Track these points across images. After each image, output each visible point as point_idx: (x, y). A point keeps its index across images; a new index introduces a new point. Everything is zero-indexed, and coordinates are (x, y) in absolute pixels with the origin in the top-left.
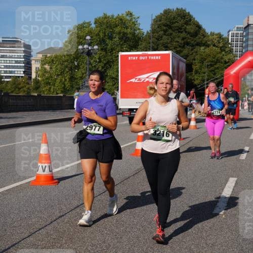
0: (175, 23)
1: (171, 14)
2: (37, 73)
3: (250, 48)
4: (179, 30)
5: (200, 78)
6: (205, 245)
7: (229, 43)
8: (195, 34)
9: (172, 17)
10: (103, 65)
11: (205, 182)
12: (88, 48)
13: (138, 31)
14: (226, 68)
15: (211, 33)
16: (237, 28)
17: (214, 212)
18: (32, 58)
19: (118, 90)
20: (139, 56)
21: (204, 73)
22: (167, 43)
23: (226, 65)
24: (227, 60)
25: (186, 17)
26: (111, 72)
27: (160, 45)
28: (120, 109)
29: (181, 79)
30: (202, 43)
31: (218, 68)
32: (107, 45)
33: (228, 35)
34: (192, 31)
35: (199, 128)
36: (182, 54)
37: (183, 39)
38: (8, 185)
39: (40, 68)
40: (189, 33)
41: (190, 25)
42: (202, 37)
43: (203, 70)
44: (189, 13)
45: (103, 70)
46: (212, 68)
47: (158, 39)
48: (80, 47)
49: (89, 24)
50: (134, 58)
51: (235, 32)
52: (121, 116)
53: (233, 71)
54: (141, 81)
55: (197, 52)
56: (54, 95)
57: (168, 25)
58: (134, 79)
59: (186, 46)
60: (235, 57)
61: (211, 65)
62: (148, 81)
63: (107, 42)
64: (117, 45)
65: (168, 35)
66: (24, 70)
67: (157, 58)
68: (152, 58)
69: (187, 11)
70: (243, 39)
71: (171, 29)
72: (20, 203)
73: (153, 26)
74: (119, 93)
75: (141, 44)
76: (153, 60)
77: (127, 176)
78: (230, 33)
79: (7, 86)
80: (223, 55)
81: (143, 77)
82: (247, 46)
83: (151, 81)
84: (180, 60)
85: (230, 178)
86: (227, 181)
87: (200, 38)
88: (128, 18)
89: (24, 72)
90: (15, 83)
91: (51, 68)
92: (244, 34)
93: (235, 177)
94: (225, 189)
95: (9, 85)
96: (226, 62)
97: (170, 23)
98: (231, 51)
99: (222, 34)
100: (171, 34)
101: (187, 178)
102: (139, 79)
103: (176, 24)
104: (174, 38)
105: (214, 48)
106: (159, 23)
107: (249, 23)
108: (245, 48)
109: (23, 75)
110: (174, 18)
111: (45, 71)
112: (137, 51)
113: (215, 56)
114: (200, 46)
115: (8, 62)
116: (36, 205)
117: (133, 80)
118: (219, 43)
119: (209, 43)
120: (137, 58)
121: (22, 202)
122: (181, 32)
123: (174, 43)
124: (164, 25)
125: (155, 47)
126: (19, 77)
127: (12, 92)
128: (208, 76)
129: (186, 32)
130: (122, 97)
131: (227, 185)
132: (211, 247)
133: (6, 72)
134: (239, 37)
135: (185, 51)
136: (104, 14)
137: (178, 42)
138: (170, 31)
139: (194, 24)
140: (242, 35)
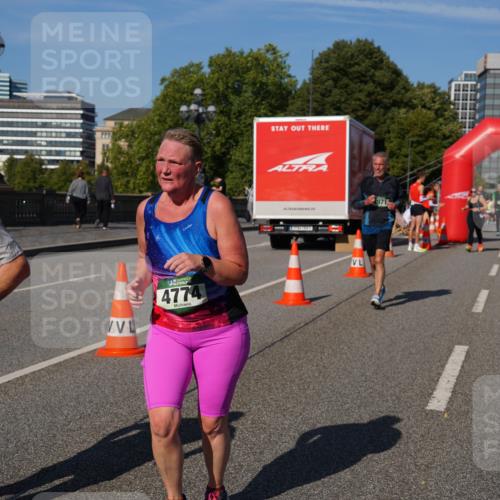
0: (353, 65)
1: (346, 49)
2: (104, 154)
3: (488, 112)
4: (363, 79)
5: (400, 165)
6: (412, 467)
7: (451, 103)
8: (390, 87)
9: (350, 54)
10: (224, 141)
11: (411, 353)
12: (198, 111)
13: (286, 80)
14: (446, 148)
15: (419, 84)
16: (466, 75)
17: (428, 408)
18: (96, 128)
19: (250, 186)
20: (290, 124)
21: (406, 156)
22: (339, 101)
23: (445, 143)
24: (448, 134)
25: (375, 55)
26: (238, 154)
27: (328, 106)
28: (255, 220)
29: (365, 167)
30: (402, 102)
31: (430, 148)
32: (231, 104)
33: (450, 89)
34: (386, 80)
35: (396, 256)
36: (367, 121)
37: (369, 94)
38: (56, 356)
39: (110, 145)
40: (380, 84)
41: (381, 69)
42: (403, 91)
43: (404, 151)
44: (379, 48)
45: (223, 150)
46: (420, 148)
47: (323, 95)
48: (184, 108)
49: (199, 67)
50: (281, 129)
51: (462, 83)
52: (257, 232)
53: (460, 153)
54: (294, 170)
55: (392, 118)
56: (135, 195)
57: (341, 69)
58: (281, 166)
59: (374, 107)
60: (461, 127)
61: (419, 143)
62: (306, 171)
63: (231, 100)
64: (250, 105)
65: (341, 88)
66: (81, 149)
67: (323, 128)
68: (314, 128)
69: (376, 45)
70: (476, 95)
71: (348, 76)
72: (79, 387)
73: (315, 71)
74: (253, 192)
75: (292, 104)
76: (316, 132)
77: (270, 341)
78: (453, 84)
79: (50, 177)
80: (441, 125)
81: (298, 163)
82: (483, 108)
83: (310, 169)
84: (364, 132)
85: (456, 347)
86: (450, 351)
87: (399, 93)
88: (270, 56)
89: (82, 153)
90: (65, 173)
91: (130, 146)
92: (479, 86)
93: (466, 344)
94: (447, 366)
95: (55, 176)
96: (445, 137)
97: (346, 64)
98: (455, 117)
99: (437, 85)
100: (347, 86)
101: (378, 345)
102: (291, 167)
103: (356, 68)
104: (353, 92)
105: (424, 111)
106: (326, 65)
107: (488, 67)
108: (479, 111)
109: (80, 158)
110: (352, 56)
111: (120, 151)
112: (286, 115)
113: (426, 126)
114: (399, 107)
115: (54, 134)
116: (107, 391)
117: (279, 168)
118: (434, 102)
119: (415, 102)
120: (286, 128)
121: (82, 387)
122: (366, 83)
123: (353, 102)
124: (335, 70)
125: (320, 109)
126: (72, 161)
127: (60, 189)
128: (413, 161)
129: (374, 82)
130: (259, 199)
131: (451, 358)
132: (425, 470)
133: (49, 153)
134: (469, 92)
135: (373, 117)
136: (227, 49)
137: (360, 100)
138: (345, 80)
139: (389, 67)
140: (474, 88)
